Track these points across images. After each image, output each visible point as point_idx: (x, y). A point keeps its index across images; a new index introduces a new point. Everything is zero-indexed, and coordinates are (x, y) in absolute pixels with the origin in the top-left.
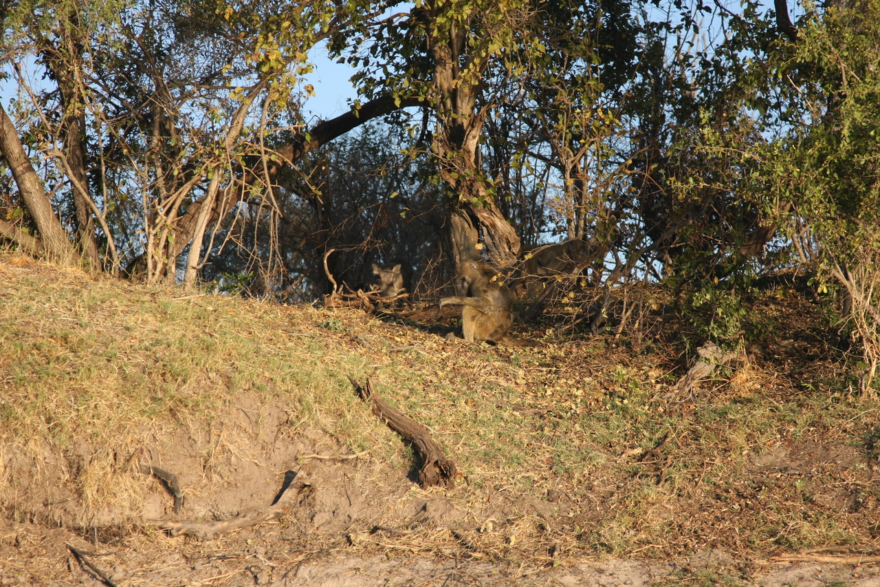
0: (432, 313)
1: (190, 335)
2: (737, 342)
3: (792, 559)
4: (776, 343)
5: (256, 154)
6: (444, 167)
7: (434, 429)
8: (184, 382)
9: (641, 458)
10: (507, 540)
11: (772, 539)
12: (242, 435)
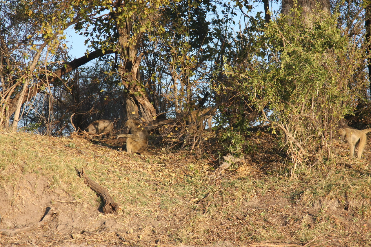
0: (116, 141)
1: (7, 149)
2: (240, 154)
3: (257, 245)
4: (257, 155)
5: (43, 73)
6: (123, 79)
7: (111, 190)
8: (3, 169)
9: (197, 202)
10: (139, 237)
11: (250, 237)
12: (28, 192)
